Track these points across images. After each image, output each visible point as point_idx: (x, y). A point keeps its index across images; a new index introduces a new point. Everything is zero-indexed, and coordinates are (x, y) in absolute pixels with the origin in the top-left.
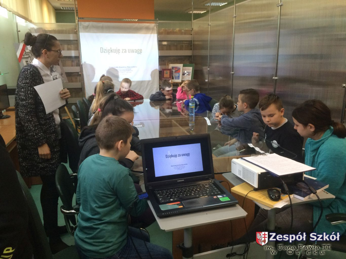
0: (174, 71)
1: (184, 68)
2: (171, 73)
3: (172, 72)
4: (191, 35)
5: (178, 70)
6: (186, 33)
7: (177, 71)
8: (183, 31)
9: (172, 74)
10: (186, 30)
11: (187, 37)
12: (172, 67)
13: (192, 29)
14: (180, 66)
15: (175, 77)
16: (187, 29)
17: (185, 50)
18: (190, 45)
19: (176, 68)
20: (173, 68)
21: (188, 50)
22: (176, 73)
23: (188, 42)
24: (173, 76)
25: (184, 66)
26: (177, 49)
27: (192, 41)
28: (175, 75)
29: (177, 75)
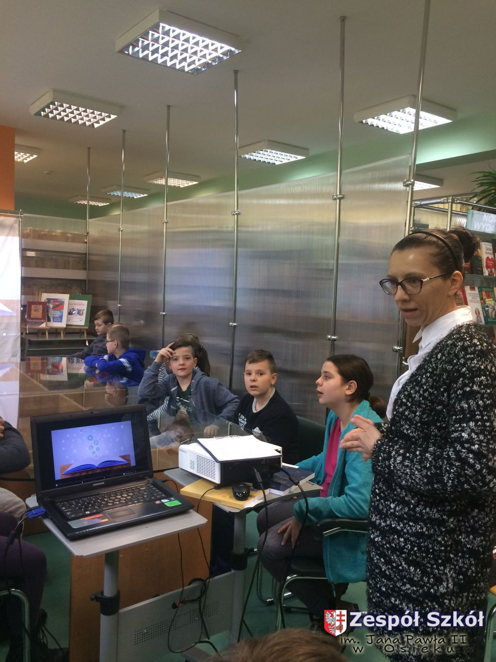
0: (51, 306)
1: (73, 301)
2: (46, 310)
3: (48, 307)
4: (85, 244)
5: (59, 305)
6: (75, 239)
7: (57, 306)
8: (69, 235)
9: (48, 311)
10: (75, 234)
11: (77, 247)
12: (47, 299)
13: (88, 233)
14: (65, 297)
15: (53, 318)
16: (76, 232)
17: (73, 269)
18: (83, 261)
19: (55, 300)
20: (49, 300)
21: (79, 269)
22: (55, 310)
23: (79, 256)
24: (50, 315)
25: (70, 298)
26: (57, 267)
27: (86, 254)
28: (53, 313)
29: (57, 314)
